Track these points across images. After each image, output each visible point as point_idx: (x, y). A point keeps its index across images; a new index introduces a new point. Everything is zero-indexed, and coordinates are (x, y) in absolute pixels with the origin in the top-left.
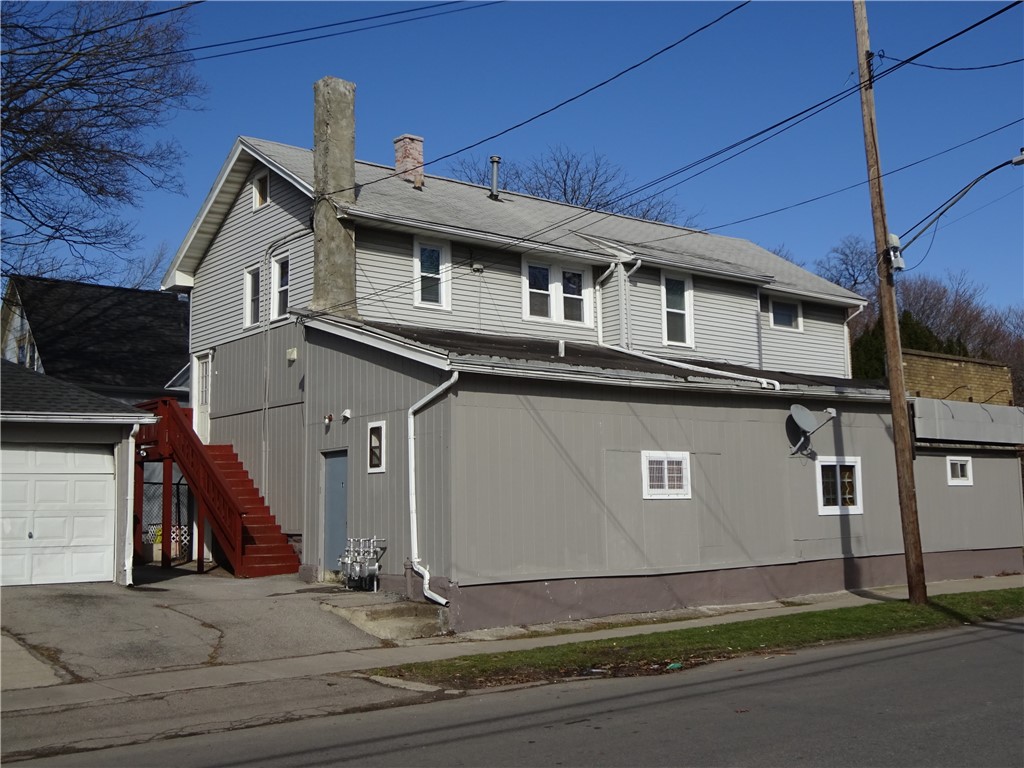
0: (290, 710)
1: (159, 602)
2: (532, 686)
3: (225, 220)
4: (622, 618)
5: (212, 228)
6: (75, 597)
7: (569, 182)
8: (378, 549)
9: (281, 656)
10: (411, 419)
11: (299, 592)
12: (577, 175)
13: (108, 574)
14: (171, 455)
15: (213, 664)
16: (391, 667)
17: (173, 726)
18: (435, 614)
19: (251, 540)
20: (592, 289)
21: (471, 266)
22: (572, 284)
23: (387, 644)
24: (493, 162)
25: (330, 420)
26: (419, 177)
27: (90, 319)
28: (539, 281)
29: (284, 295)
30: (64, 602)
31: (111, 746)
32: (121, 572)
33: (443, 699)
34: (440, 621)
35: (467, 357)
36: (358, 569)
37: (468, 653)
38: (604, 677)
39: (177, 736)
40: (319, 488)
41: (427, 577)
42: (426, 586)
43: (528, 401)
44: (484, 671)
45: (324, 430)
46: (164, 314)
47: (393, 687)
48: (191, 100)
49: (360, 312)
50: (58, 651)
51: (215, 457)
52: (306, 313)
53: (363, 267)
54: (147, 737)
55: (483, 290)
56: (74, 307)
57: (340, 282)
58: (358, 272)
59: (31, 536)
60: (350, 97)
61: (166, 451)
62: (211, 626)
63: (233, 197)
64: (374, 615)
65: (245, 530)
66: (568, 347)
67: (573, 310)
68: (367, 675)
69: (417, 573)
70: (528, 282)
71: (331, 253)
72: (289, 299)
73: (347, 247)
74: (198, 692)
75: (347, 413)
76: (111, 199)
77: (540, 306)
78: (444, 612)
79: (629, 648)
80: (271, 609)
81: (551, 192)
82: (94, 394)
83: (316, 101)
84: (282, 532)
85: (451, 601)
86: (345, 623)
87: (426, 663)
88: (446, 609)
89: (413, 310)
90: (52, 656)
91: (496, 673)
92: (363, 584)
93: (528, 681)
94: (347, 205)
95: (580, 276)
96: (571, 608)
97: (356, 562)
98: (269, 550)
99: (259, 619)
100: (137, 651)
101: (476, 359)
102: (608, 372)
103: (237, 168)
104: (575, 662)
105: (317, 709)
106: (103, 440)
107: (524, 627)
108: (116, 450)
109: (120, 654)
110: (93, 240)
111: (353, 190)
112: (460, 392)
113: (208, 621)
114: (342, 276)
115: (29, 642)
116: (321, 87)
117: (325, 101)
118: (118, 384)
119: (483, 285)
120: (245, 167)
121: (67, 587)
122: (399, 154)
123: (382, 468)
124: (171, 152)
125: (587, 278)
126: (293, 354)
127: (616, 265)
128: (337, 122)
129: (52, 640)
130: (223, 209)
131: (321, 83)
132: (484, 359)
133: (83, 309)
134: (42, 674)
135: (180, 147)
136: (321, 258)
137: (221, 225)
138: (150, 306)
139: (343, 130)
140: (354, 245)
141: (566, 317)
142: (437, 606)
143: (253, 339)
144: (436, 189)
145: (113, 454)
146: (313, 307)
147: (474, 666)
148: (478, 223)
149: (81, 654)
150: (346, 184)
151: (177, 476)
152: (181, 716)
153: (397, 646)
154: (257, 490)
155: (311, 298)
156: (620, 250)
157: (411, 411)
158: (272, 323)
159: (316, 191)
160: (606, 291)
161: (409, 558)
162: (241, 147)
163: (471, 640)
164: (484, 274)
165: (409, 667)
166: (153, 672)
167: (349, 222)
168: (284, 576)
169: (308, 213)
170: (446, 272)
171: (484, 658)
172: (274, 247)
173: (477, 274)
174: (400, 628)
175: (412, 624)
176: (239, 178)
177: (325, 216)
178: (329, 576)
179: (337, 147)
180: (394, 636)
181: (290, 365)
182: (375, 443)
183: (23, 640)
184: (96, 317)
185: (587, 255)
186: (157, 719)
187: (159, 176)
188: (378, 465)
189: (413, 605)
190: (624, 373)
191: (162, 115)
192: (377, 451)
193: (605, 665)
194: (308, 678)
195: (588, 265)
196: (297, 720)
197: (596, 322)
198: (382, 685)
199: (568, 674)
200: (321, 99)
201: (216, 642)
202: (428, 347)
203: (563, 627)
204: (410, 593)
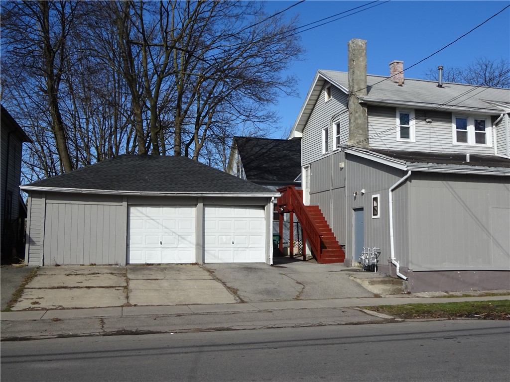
0: (322, 321)
1: (281, 272)
2: (439, 320)
3: (314, 107)
4: (500, 291)
5: (309, 111)
6: (249, 269)
7: (487, 75)
8: (376, 253)
9: (327, 298)
10: (390, 193)
11: (342, 271)
12: (492, 71)
13: (263, 260)
14: (293, 210)
15: (297, 299)
16: (374, 306)
17: (272, 323)
18: (401, 284)
19: (325, 248)
20: (491, 128)
21: (425, 120)
22: (480, 125)
23: (377, 296)
24: (439, 69)
25: (356, 194)
26: (400, 80)
27: (264, 153)
28: (462, 125)
29: (338, 139)
30: (245, 270)
31: (245, 329)
32: (268, 259)
33: (393, 322)
34: (403, 287)
35: (416, 164)
36: (367, 261)
37: (413, 303)
38: (479, 319)
39: (272, 328)
40: (352, 225)
41: (398, 266)
42: (398, 271)
43: (448, 184)
44: (417, 311)
45: (354, 198)
46: (294, 149)
47: (372, 315)
48: (300, 56)
49: (370, 145)
50: (238, 290)
51: (310, 211)
52: (345, 147)
53: (372, 124)
54: (260, 327)
55: (432, 131)
56: (258, 149)
57: (361, 131)
58: (369, 127)
59: (233, 243)
60: (364, 47)
61: (290, 209)
62: (300, 283)
63: (317, 97)
64: (372, 283)
65: (322, 243)
66: (472, 157)
67: (480, 138)
68: (361, 310)
69: (394, 264)
70: (455, 126)
71: (356, 119)
72: (340, 141)
73: (364, 115)
74: (286, 311)
75: (363, 191)
76: (265, 102)
77: (462, 137)
78: (405, 283)
79: (497, 306)
80: (327, 277)
81: (478, 80)
82: (257, 185)
83: (349, 51)
84: (339, 244)
85: (409, 278)
86: (359, 285)
87: (391, 306)
88: (406, 282)
89: (396, 143)
90: (234, 291)
91: (424, 313)
92: (370, 268)
93: (438, 318)
94: (363, 96)
95: (484, 121)
96: (473, 285)
97: (368, 258)
98: (332, 252)
99: (320, 282)
100: (268, 292)
101: (420, 164)
102: (492, 169)
103: (318, 84)
104: (466, 310)
105: (334, 322)
106: (260, 204)
107: (446, 292)
108: (265, 208)
109: (260, 293)
110: (262, 120)
111: (366, 89)
112: (412, 181)
113: (299, 281)
114: (361, 129)
115: (227, 286)
116: (351, 44)
117: (352, 50)
118: (274, 180)
119: (432, 129)
120: (321, 83)
121: (247, 264)
122: (392, 70)
123: (378, 216)
124: (293, 80)
125: (488, 122)
126: (342, 165)
127: (504, 115)
128: (358, 59)
129: (235, 285)
130: (313, 102)
131: (350, 42)
132: (424, 164)
133: (261, 149)
134: (229, 298)
135: (297, 77)
136: (352, 121)
137: (312, 110)
138: (288, 146)
139: (361, 62)
140: (367, 114)
141: (476, 142)
142: (402, 280)
143: (326, 158)
144: (410, 85)
145: (264, 210)
146: (349, 144)
147: (413, 309)
148: (429, 100)
149: (246, 292)
150: (362, 87)
151: (295, 219)
152: (277, 320)
153: (381, 297)
154: (329, 225)
155: (348, 140)
156: (506, 107)
157: (390, 189)
158: (333, 152)
159: (349, 91)
160: (498, 128)
161: (390, 257)
162: (319, 74)
163: (418, 297)
164: (432, 124)
165: (382, 307)
166: (272, 301)
167: (364, 104)
168: (338, 263)
169: (346, 102)
170: (413, 124)
171: (420, 305)
172: (334, 118)
173: (429, 124)
174: (384, 289)
175: (389, 288)
176: (319, 88)
177: (353, 102)
178: (357, 264)
179: (358, 70)
180: (380, 292)
181: (341, 170)
182: (375, 205)
183: (225, 285)
184: (266, 152)
185: (487, 111)
186: (266, 320)
187: (289, 90)
188: (376, 215)
189: (391, 279)
190: (501, 169)
191: (288, 64)
192: (376, 208)
193: (482, 313)
194: (335, 308)
195: (488, 115)
196: (324, 325)
197: (493, 144)
198: (367, 314)
199: (460, 316)
200: (350, 49)
201: (301, 290)
202: (397, 160)
203: (467, 294)
204: (391, 273)
